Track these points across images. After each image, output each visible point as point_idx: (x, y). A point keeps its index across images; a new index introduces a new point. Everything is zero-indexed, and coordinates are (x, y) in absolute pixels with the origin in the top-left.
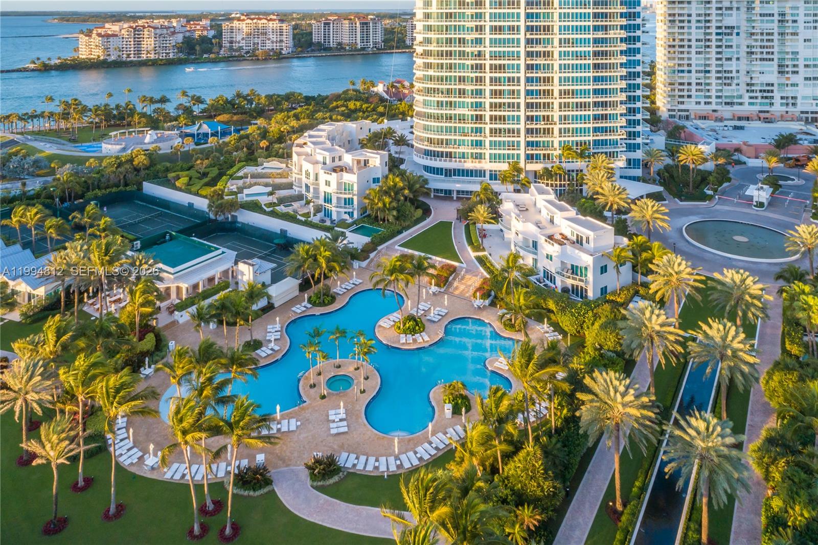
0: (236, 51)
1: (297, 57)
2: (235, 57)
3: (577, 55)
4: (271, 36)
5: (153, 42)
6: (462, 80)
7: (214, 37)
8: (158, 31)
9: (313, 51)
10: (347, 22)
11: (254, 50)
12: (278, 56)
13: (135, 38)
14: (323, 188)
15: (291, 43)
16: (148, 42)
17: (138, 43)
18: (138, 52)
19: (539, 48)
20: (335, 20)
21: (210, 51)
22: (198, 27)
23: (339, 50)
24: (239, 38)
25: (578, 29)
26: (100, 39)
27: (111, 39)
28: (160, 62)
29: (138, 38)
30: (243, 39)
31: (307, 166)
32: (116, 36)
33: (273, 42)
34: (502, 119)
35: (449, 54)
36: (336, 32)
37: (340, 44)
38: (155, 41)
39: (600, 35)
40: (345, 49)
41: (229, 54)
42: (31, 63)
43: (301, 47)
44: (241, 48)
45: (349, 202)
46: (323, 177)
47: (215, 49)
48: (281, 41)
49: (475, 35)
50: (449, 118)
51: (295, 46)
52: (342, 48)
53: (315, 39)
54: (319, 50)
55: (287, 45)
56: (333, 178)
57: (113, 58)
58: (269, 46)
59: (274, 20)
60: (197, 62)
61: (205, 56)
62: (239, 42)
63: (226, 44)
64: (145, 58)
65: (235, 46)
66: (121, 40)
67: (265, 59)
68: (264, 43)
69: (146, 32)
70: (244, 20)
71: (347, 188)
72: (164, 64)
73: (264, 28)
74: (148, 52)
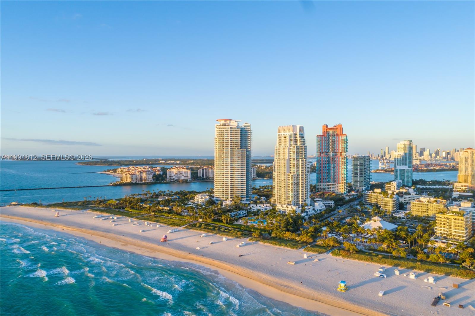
0: (172, 180)
1: (193, 182)
2: (172, 182)
3: (238, 182)
4: (184, 174)
6: (221, 185)
7: (163, 174)
9: (198, 180)
10: (210, 169)
11: (178, 179)
12: (186, 182)
13: (140, 175)
14: (200, 201)
15: (190, 177)
16: (145, 177)
17: (141, 177)
18: (142, 180)
19: (232, 180)
20: (206, 168)
21: (163, 180)
22: (156, 170)
23: (207, 179)
24: (173, 175)
25: (238, 177)
27: (133, 176)
28: (149, 184)
29: (142, 175)
30: (174, 175)
31: (197, 199)
32: (135, 174)
33: (184, 177)
34: (227, 192)
35: (219, 181)
36: (206, 173)
37: (207, 177)
38: (147, 176)
39: (242, 178)
40: (209, 179)
41: (170, 181)
43: (194, 178)
44: (174, 179)
45: (203, 203)
46: (200, 200)
47: (166, 179)
48: (187, 176)
49: (223, 178)
50: (219, 191)
51: (192, 178)
52: (208, 179)
53: (199, 175)
54: (200, 180)
55: (189, 178)
56: (201, 199)
57: (134, 182)
58: (183, 178)
59: (185, 168)
60: (160, 183)
61: (162, 181)
62: (173, 177)
63: (168, 177)
64: (144, 182)
65: (172, 178)
67: (182, 183)
68: (181, 177)
69: (144, 173)
70: (174, 169)
71: (203, 201)
73: (181, 171)
74: (145, 180)
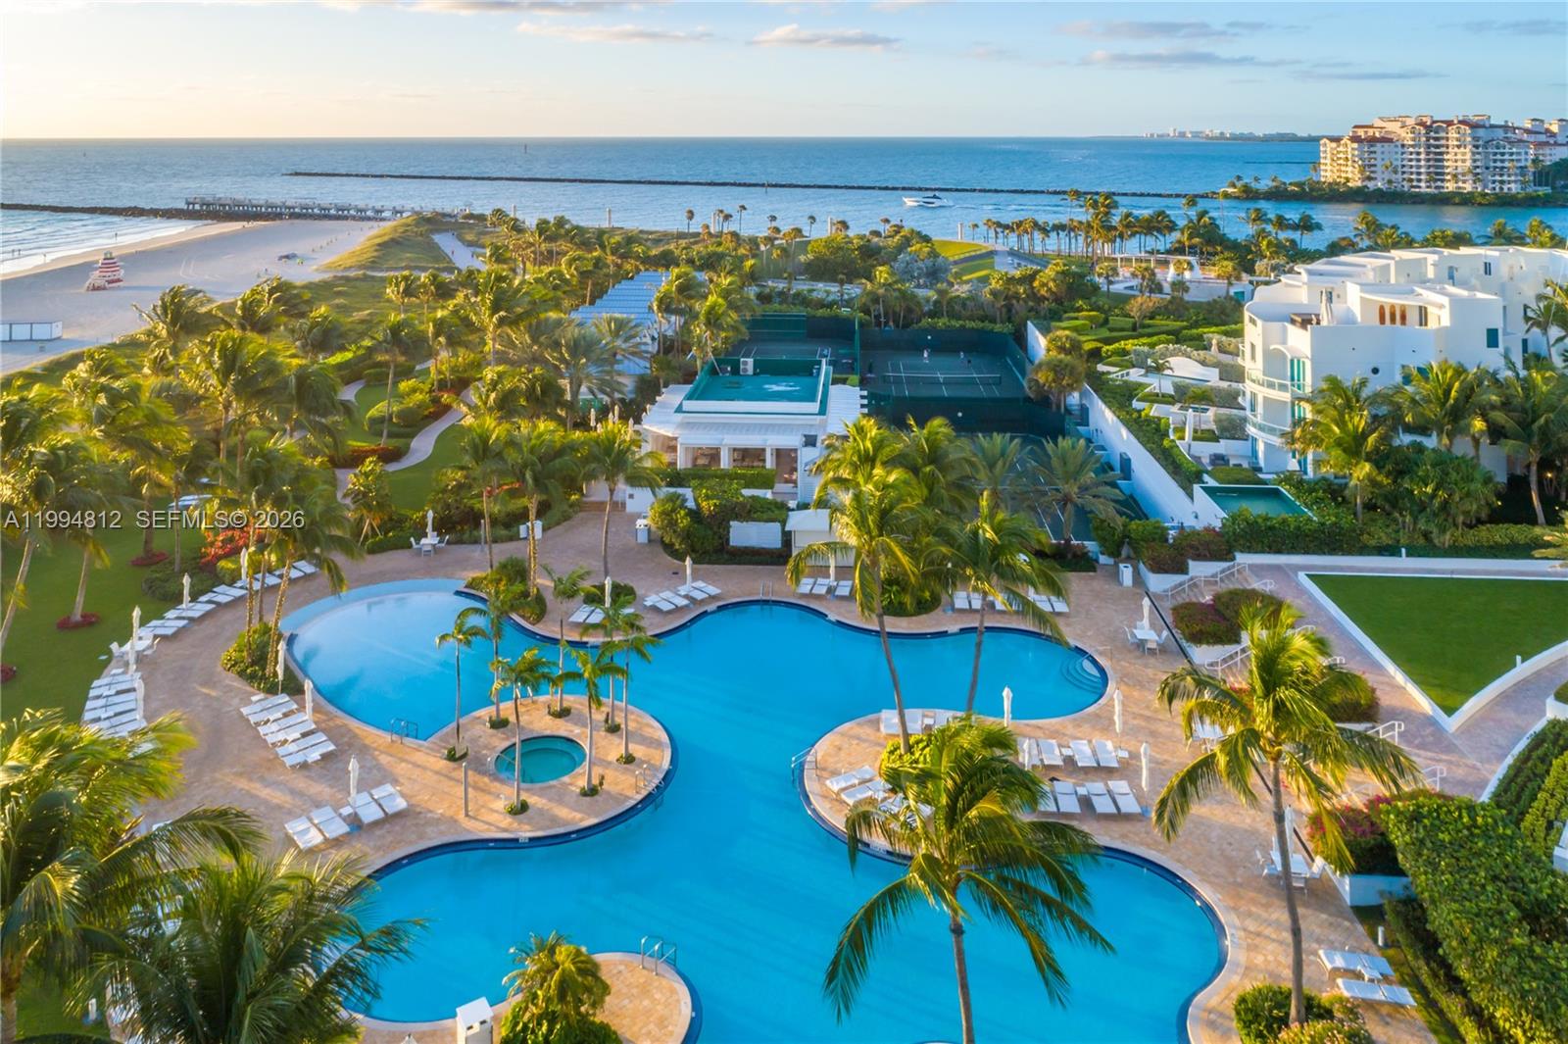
5: (1468, 156)
8: (1481, 132)
13: (1429, 146)
16: (1459, 156)
17: (1437, 159)
26: (1355, 145)
27: (1378, 147)
28: (1479, 199)
29: (1437, 147)
32: (1390, 141)
38: (1473, 154)
42: (1229, 187)
57: (1380, 185)
64: (1450, 189)
66: (1400, 150)
72: (1490, 204)
74: (1458, 178)
